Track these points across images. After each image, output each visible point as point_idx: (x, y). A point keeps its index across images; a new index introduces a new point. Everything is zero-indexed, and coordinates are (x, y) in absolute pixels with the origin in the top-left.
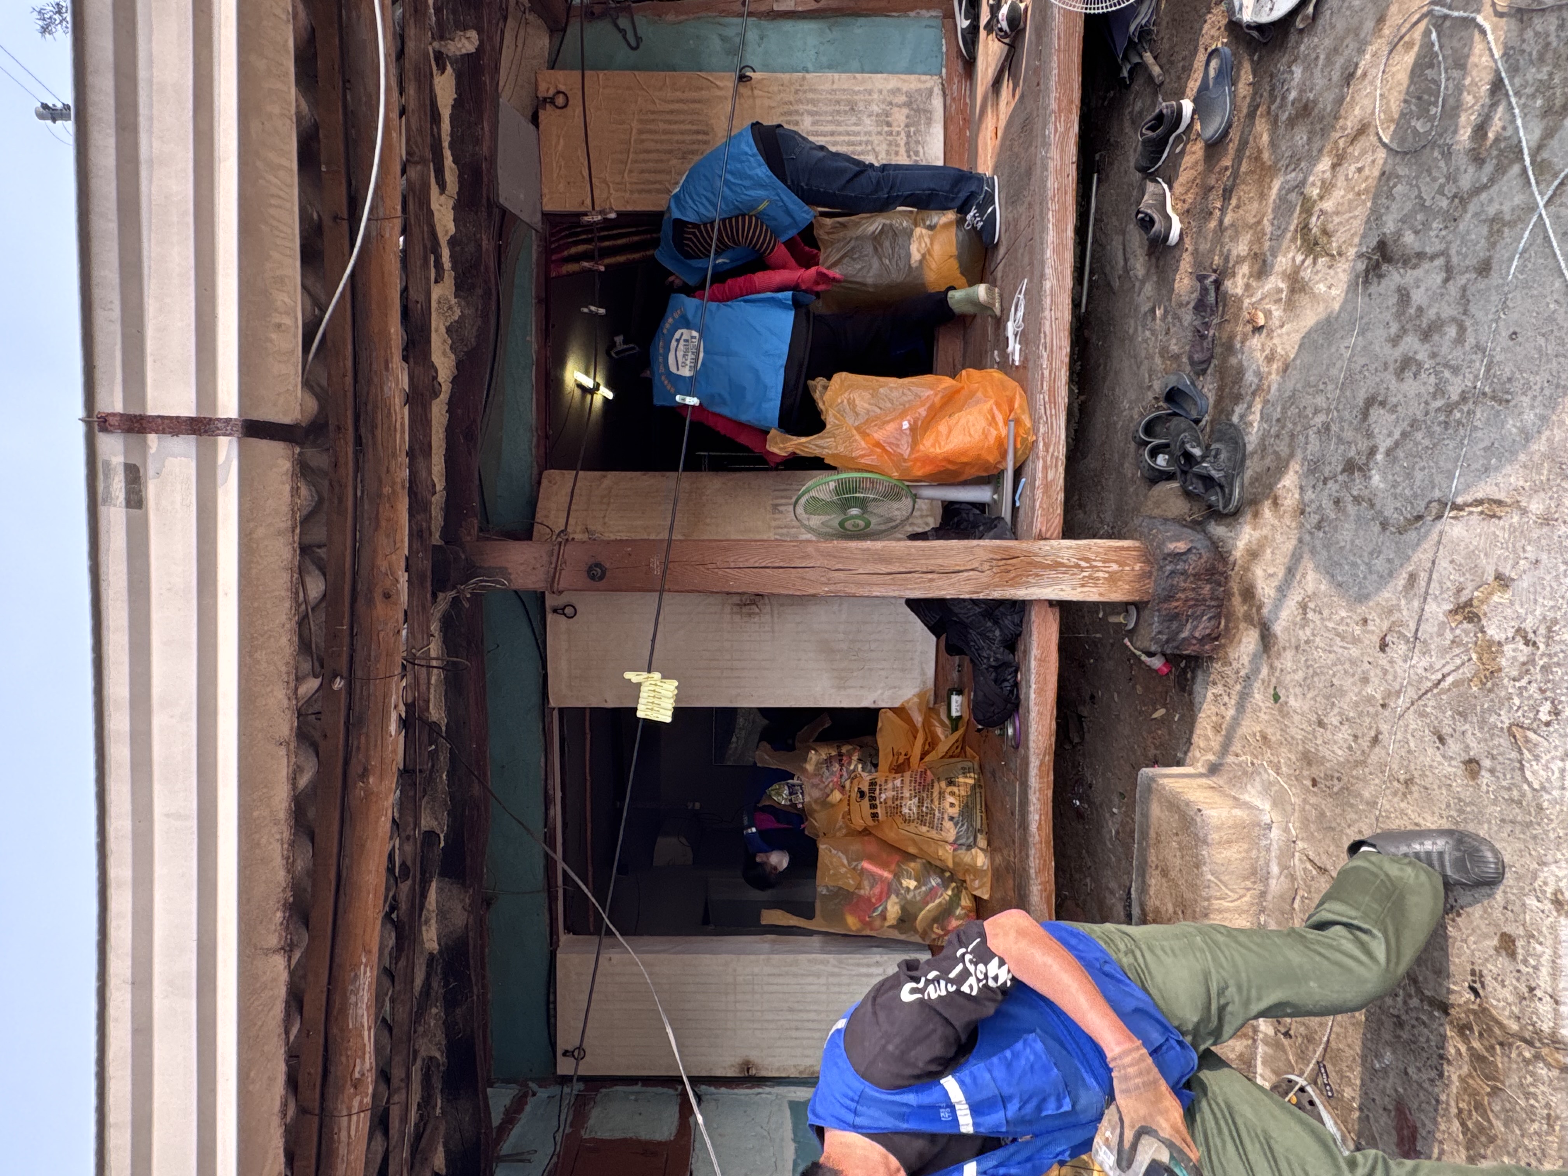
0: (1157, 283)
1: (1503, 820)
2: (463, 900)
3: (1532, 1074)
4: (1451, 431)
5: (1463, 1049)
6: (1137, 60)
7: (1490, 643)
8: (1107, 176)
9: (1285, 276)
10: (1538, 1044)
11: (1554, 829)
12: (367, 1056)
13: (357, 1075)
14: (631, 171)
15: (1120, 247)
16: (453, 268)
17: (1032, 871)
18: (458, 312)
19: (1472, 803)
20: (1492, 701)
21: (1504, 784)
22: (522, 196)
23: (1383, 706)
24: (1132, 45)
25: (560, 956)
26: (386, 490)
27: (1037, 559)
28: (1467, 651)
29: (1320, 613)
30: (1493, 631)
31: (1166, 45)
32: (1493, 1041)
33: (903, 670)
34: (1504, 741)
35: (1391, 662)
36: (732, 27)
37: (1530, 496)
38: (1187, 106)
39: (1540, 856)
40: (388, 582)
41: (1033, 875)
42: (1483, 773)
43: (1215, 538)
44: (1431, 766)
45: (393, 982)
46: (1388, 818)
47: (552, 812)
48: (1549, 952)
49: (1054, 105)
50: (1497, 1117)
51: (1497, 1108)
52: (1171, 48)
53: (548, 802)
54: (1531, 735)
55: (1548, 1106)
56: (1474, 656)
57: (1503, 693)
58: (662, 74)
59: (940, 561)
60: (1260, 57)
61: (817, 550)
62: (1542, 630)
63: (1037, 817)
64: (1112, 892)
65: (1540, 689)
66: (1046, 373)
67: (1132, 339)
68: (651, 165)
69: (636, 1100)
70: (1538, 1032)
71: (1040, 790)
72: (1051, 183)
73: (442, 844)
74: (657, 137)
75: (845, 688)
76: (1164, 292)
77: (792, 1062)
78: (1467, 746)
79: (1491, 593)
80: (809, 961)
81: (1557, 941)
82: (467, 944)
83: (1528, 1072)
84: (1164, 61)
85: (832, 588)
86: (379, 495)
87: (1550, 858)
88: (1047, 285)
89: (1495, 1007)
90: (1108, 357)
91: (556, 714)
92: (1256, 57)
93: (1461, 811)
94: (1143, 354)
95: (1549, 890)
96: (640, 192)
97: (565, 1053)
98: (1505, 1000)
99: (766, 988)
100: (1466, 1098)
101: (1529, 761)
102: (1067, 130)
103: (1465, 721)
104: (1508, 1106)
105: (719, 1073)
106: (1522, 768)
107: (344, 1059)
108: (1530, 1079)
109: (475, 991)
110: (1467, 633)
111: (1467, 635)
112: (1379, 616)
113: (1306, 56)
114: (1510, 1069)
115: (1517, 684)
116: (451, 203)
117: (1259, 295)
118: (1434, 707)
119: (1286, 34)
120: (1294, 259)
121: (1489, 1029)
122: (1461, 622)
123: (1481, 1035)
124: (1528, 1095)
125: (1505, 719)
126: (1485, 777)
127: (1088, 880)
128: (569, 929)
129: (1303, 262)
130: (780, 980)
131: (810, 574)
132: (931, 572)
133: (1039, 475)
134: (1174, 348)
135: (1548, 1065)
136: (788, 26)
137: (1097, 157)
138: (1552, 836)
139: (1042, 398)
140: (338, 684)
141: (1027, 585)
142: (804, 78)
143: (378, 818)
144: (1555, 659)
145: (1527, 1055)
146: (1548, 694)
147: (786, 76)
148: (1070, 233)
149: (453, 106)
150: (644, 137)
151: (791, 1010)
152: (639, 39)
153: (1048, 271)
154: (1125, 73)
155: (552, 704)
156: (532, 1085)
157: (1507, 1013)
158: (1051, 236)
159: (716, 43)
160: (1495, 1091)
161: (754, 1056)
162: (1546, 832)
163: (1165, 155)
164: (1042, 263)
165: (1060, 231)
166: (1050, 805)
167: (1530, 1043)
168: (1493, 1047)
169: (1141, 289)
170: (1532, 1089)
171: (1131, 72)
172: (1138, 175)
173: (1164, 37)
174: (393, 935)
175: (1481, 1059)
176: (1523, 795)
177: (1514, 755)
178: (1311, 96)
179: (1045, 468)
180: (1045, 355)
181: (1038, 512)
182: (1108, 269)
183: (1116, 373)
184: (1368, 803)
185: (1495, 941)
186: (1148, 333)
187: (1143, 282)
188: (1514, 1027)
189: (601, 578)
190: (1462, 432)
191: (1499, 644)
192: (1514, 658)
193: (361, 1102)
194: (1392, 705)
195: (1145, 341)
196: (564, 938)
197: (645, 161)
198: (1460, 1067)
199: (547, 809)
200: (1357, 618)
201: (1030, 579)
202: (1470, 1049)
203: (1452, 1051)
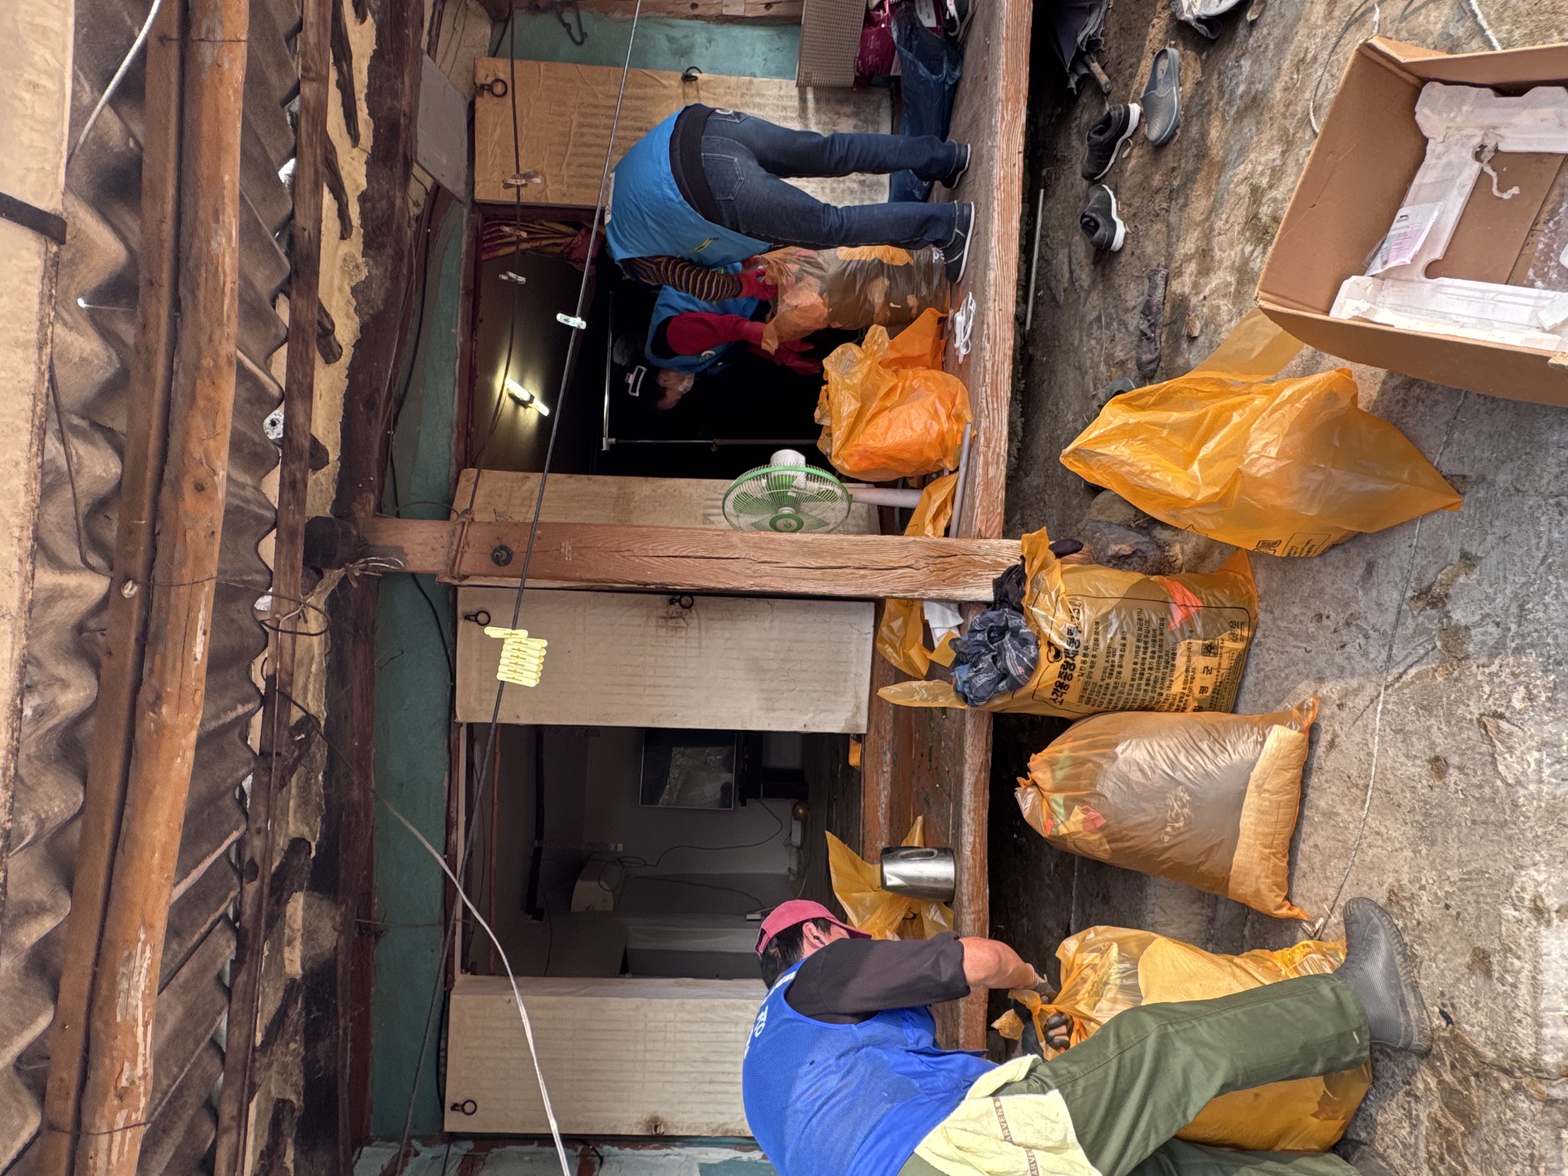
0: (1104, 292)
1: (1474, 822)
2: (333, 919)
3: (1512, 1108)
4: (1410, 408)
5: (1433, 1084)
6: (1085, 71)
7: (1457, 628)
8: (1054, 192)
9: (1232, 268)
10: (1518, 1074)
11: (1531, 828)
12: (140, 1059)
13: (124, 1083)
14: (569, 164)
15: (1066, 260)
16: (362, 226)
17: (965, 898)
18: (365, 272)
19: (1439, 805)
20: (1460, 690)
21: (1475, 781)
22: (444, 160)
23: (1340, 706)
24: (1080, 58)
25: (454, 998)
26: (208, 362)
27: (977, 558)
28: (1431, 639)
29: (1272, 612)
30: (1459, 616)
31: (1114, 54)
32: (1467, 1072)
33: (836, 693)
34: (1474, 734)
35: (1349, 658)
36: (682, 29)
37: (1497, 468)
38: (1135, 109)
39: (1516, 859)
40: (202, 472)
41: (966, 903)
42: (1451, 770)
43: (1161, 543)
44: (1393, 768)
45: (230, 1000)
46: (1347, 828)
47: (454, 837)
48: (1528, 966)
49: (1001, 94)
50: (1473, 1161)
51: (1472, 1150)
52: (1120, 56)
53: (450, 825)
54: (1503, 724)
55: (1531, 1145)
56: (1439, 644)
57: (1472, 682)
58: (606, 69)
59: (874, 557)
60: (1208, 57)
61: (743, 540)
62: (1514, 609)
63: (971, 839)
64: (1050, 931)
65: (1513, 674)
66: (989, 365)
67: (1076, 351)
68: (590, 160)
69: (531, 1161)
70: (1516, 1059)
71: (975, 810)
72: (998, 172)
73: (313, 854)
74: (597, 131)
75: (774, 710)
76: (1110, 300)
77: (705, 1119)
78: (1433, 743)
79: (1457, 575)
80: (726, 1006)
81: (1537, 955)
82: (334, 968)
83: (1508, 1106)
84: (1111, 70)
85: (758, 581)
86: (198, 368)
87: (1527, 861)
88: (992, 275)
89: (1470, 1034)
90: (1053, 372)
91: (463, 731)
92: (1204, 56)
93: (1427, 815)
94: (1088, 363)
95: (1527, 897)
96: (579, 185)
97: (454, 1107)
98: (1480, 1024)
99: (680, 1036)
100: (1438, 1140)
101: (1501, 755)
102: (1014, 119)
103: (1430, 716)
104: (1485, 1147)
105: (624, 1131)
106: (1494, 763)
107: (107, 1061)
108: (1509, 1114)
109: (342, 1023)
110: (1430, 619)
111: (1430, 622)
112: (1335, 611)
113: (1254, 49)
114: (1486, 1103)
115: (1487, 671)
116: (364, 157)
117: (1207, 292)
118: (1396, 703)
119: (1234, 29)
120: (1243, 251)
121: (1464, 1060)
122: (1424, 609)
123: (1453, 1067)
124: (1507, 1132)
125: (1475, 710)
126: (1453, 775)
127: (1025, 920)
128: (468, 968)
129: (1253, 252)
130: (695, 1027)
131: (735, 566)
132: (865, 568)
133: (980, 471)
134: (1120, 355)
135: (1530, 1098)
136: (737, 31)
137: (1044, 173)
138: (1529, 835)
139: (984, 391)
140: (130, 590)
141: (965, 585)
142: (751, 82)
143: (172, 759)
144: (1529, 640)
145: (1506, 1086)
146: (1522, 678)
147: (733, 79)
148: (1015, 224)
149: (372, 58)
150: (585, 130)
151: (706, 1061)
152: (584, 35)
153: (993, 261)
154: (1072, 84)
155: (460, 718)
156: (416, 1144)
157: (1482, 1039)
158: (996, 226)
159: (663, 44)
160: (1472, 1129)
161: (663, 1112)
162: (1522, 832)
163: (1112, 161)
164: (987, 253)
165: (1005, 220)
166: (986, 826)
167: (1508, 1072)
168: (1467, 1079)
169: (1086, 299)
170: (1513, 1126)
171: (1078, 84)
172: (1085, 183)
173: (1112, 47)
174: (233, 945)
175: (1453, 1092)
176: (1496, 792)
177: (1485, 748)
178: (1260, 87)
179: (986, 464)
180: (988, 346)
181: (978, 510)
182: (1053, 284)
183: (1061, 387)
184: (1324, 814)
185: (1468, 959)
186: (1093, 342)
187: (1088, 292)
188: (1490, 1054)
189: (507, 562)
190: (1421, 408)
191: (1467, 628)
192: (1483, 642)
193: (128, 1118)
194: (1350, 704)
195: (1090, 350)
196: (460, 977)
197: (584, 155)
198: (1430, 1104)
199: (448, 833)
200: (1311, 614)
201: (968, 578)
202: (1441, 1082)
203: (1421, 1086)
